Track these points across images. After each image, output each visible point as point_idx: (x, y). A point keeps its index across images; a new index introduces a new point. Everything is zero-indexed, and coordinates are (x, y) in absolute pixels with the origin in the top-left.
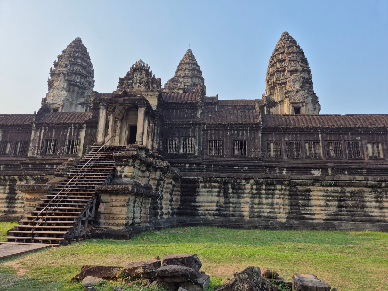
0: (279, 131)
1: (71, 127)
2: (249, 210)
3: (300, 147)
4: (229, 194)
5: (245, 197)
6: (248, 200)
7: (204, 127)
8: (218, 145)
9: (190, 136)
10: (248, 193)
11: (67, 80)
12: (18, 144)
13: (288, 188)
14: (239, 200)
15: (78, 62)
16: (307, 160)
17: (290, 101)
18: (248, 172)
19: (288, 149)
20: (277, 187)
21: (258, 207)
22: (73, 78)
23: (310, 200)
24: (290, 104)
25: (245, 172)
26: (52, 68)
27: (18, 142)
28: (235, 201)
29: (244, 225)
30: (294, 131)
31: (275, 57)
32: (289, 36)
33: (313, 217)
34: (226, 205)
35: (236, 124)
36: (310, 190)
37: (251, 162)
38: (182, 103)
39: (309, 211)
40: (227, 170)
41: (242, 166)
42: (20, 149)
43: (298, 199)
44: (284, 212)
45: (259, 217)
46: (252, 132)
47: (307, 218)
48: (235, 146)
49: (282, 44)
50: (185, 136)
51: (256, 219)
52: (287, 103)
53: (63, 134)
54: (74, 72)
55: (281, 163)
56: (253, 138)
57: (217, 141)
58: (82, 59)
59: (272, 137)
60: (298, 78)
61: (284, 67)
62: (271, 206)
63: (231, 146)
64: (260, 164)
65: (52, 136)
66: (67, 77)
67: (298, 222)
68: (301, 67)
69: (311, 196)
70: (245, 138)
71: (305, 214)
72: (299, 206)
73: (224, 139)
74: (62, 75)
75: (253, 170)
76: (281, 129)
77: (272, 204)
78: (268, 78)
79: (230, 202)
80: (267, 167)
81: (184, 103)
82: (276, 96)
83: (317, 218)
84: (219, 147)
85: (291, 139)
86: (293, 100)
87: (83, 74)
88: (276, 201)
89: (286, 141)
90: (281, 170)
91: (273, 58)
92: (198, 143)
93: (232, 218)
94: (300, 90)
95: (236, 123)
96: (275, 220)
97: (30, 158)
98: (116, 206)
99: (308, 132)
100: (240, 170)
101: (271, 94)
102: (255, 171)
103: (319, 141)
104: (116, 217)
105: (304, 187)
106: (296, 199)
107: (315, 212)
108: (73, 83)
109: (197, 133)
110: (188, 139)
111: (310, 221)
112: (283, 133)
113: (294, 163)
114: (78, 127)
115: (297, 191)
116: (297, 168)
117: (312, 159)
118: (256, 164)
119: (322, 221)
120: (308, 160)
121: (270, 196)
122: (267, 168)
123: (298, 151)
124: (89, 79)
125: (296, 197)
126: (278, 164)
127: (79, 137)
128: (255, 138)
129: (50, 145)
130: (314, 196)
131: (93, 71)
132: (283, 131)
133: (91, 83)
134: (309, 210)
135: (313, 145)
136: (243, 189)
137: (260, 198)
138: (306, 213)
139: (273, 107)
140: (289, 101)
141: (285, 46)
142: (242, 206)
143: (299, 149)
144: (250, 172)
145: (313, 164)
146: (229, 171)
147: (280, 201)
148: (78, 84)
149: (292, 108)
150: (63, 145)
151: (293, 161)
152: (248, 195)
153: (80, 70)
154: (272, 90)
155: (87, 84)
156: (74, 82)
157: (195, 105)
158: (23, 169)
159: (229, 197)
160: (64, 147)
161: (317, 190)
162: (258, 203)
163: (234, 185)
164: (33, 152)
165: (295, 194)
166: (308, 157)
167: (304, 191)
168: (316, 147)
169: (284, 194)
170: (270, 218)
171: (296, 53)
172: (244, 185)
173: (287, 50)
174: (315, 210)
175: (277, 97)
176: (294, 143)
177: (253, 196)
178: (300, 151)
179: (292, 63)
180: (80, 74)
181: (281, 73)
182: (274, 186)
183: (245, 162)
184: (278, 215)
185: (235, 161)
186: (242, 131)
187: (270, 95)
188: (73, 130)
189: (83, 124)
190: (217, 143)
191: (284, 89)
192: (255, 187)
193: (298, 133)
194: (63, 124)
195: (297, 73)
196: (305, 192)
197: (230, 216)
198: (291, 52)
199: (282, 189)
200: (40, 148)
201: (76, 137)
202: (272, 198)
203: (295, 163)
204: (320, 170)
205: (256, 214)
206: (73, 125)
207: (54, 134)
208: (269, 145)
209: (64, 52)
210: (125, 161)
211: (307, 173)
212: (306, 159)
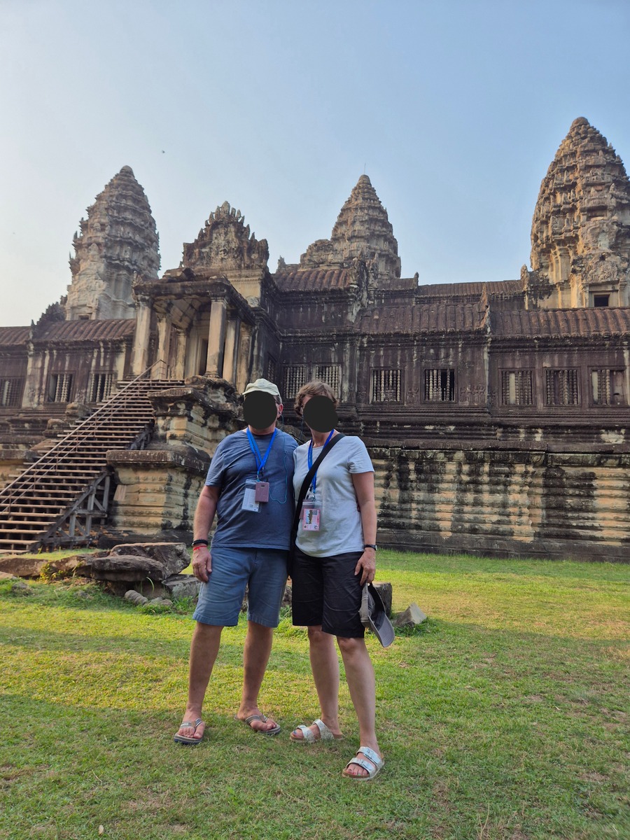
0: (528, 347)
1: (99, 348)
2: (453, 516)
3: (577, 382)
4: (410, 483)
5: (446, 490)
6: (452, 496)
7: (362, 343)
8: (393, 381)
9: (331, 363)
10: (452, 482)
11: (105, 257)
12: (4, 384)
13: (542, 470)
14: (431, 495)
15: (125, 219)
16: (592, 410)
17: (584, 282)
18: (456, 436)
19: (549, 387)
20: (514, 468)
21: (473, 510)
22: (117, 253)
23: (592, 497)
24: (584, 287)
25: (449, 436)
26: (76, 234)
27: (5, 381)
28: (421, 498)
29: (439, 546)
30: (566, 346)
31: (553, 179)
32: (589, 128)
33: (597, 534)
34: (403, 505)
35: (433, 334)
36: (592, 477)
37: (462, 416)
38: (316, 293)
39: (590, 521)
40: (409, 433)
41: (441, 425)
42: (8, 393)
43: (564, 495)
44: (531, 522)
45: (474, 531)
46: (469, 350)
47: (584, 536)
48: (429, 381)
49: (571, 146)
50: (322, 363)
51: (468, 535)
52: (576, 285)
53: (84, 363)
54: (118, 239)
55: (530, 417)
56: (469, 363)
57: (391, 372)
58: (134, 211)
59: (514, 360)
60: (605, 226)
61: (573, 200)
62: (501, 510)
63: (419, 382)
64: (481, 419)
65: (64, 367)
66: (104, 251)
67: (561, 544)
68: (614, 200)
69: (596, 489)
70: (451, 363)
71: (578, 527)
72: (566, 510)
73: (406, 367)
74: (95, 246)
75: (465, 432)
76: (536, 341)
77: (504, 505)
78: (535, 231)
79: (412, 501)
80: (500, 425)
81: (321, 292)
82: (552, 271)
83: (605, 536)
84: (395, 385)
85: (556, 364)
86: (590, 279)
87: (136, 242)
88: (512, 498)
89: (546, 367)
90: (530, 433)
91: (548, 182)
92: (348, 377)
93: (415, 531)
94: (609, 255)
95: (432, 332)
96: (510, 537)
97: (27, 412)
98: (145, 491)
99: (597, 348)
100: (438, 433)
101: (542, 267)
102: (470, 434)
103: (624, 366)
104: (144, 511)
105: (579, 469)
106: (559, 495)
107: (602, 524)
108: (117, 262)
109: (347, 355)
110: (327, 369)
111: (589, 543)
112: (538, 351)
113: (562, 417)
114: (113, 348)
115: (562, 479)
116: (568, 427)
117: (604, 407)
118: (473, 420)
119: (618, 544)
120: (596, 411)
121: (500, 487)
122: (500, 428)
123: (573, 389)
124: (150, 252)
125: (559, 490)
126: (525, 419)
127: (114, 369)
128: (474, 363)
129: (61, 385)
130: (602, 488)
131: (157, 236)
132: (539, 347)
133: (153, 261)
134: (588, 519)
135: (608, 377)
136: (441, 473)
137: (478, 492)
138: (582, 524)
139: (546, 297)
140: (582, 280)
141: (576, 151)
142: (437, 509)
143: (575, 387)
144: (460, 436)
145: (607, 417)
146: (414, 436)
147: (523, 499)
148: (126, 263)
149: (587, 297)
150: (85, 384)
151: (559, 411)
152: (451, 485)
153: (130, 235)
154: (543, 258)
155: (145, 263)
156: (119, 259)
157: (344, 295)
158: (14, 432)
159: (411, 489)
160: (87, 389)
161: (610, 476)
162: (472, 501)
163: (421, 463)
164: (31, 400)
165: (558, 483)
166: (596, 403)
167: (578, 478)
168: (616, 381)
169: (530, 485)
170: (498, 534)
171: (604, 166)
172: (443, 464)
173: (581, 161)
174: (604, 519)
175: (554, 273)
176: (563, 371)
177: (463, 487)
178: (577, 389)
179: (593, 190)
180: (130, 244)
181: (565, 217)
182: (508, 467)
183: (449, 416)
184: (516, 528)
185: (427, 414)
186: (444, 348)
187: (538, 269)
188: (102, 354)
189: (121, 342)
190: (391, 377)
191: (571, 253)
192: (466, 468)
193: (575, 350)
194: (85, 342)
195: (604, 213)
196: (580, 479)
197: (410, 528)
198: (590, 164)
199: (527, 472)
200: (43, 392)
201: (108, 368)
202: (505, 492)
203: (565, 417)
204: (623, 431)
205: (467, 525)
206: (102, 345)
207: (67, 363)
208: (506, 377)
209: (99, 198)
210: (171, 407)
211: (589, 438)
212: (590, 407)
